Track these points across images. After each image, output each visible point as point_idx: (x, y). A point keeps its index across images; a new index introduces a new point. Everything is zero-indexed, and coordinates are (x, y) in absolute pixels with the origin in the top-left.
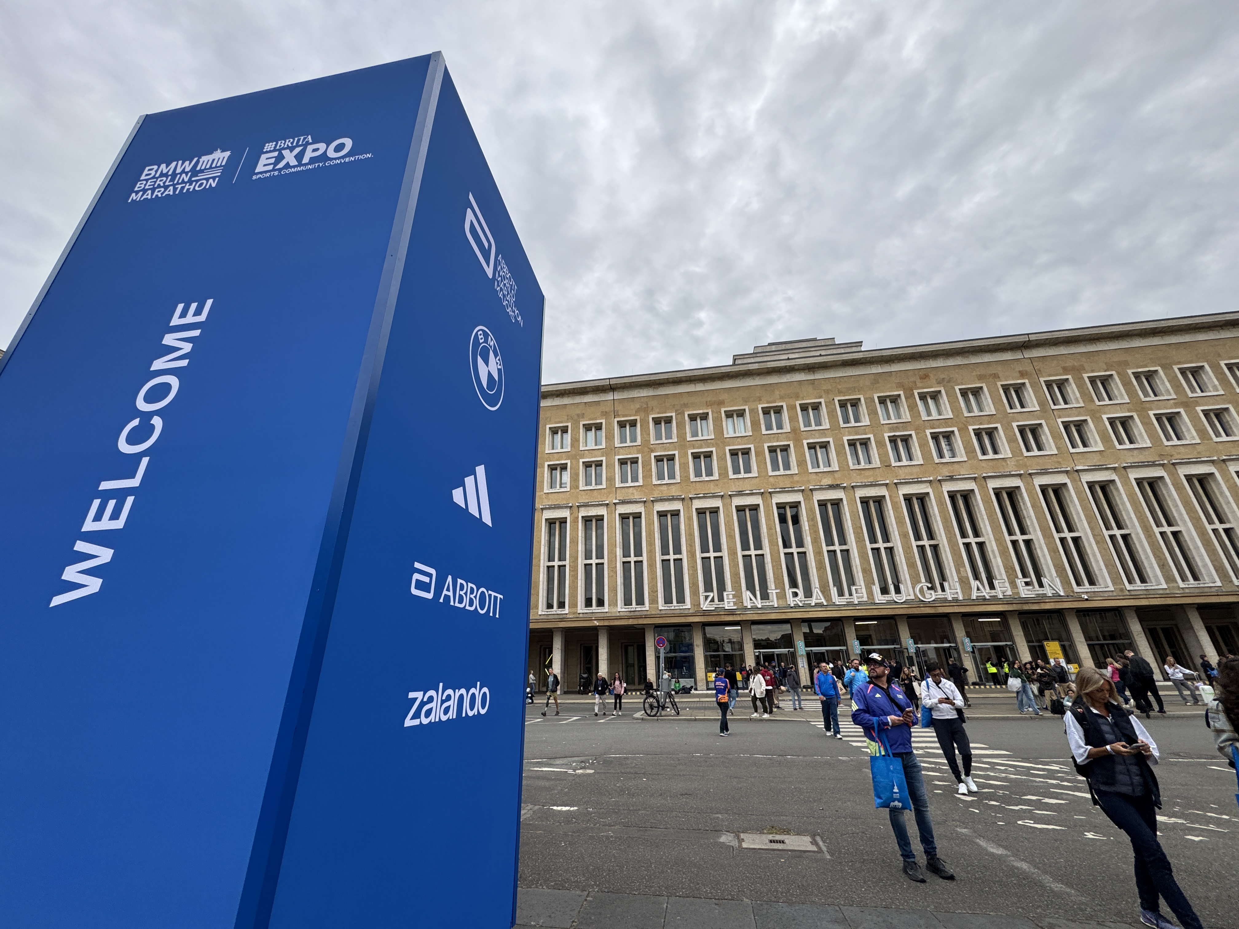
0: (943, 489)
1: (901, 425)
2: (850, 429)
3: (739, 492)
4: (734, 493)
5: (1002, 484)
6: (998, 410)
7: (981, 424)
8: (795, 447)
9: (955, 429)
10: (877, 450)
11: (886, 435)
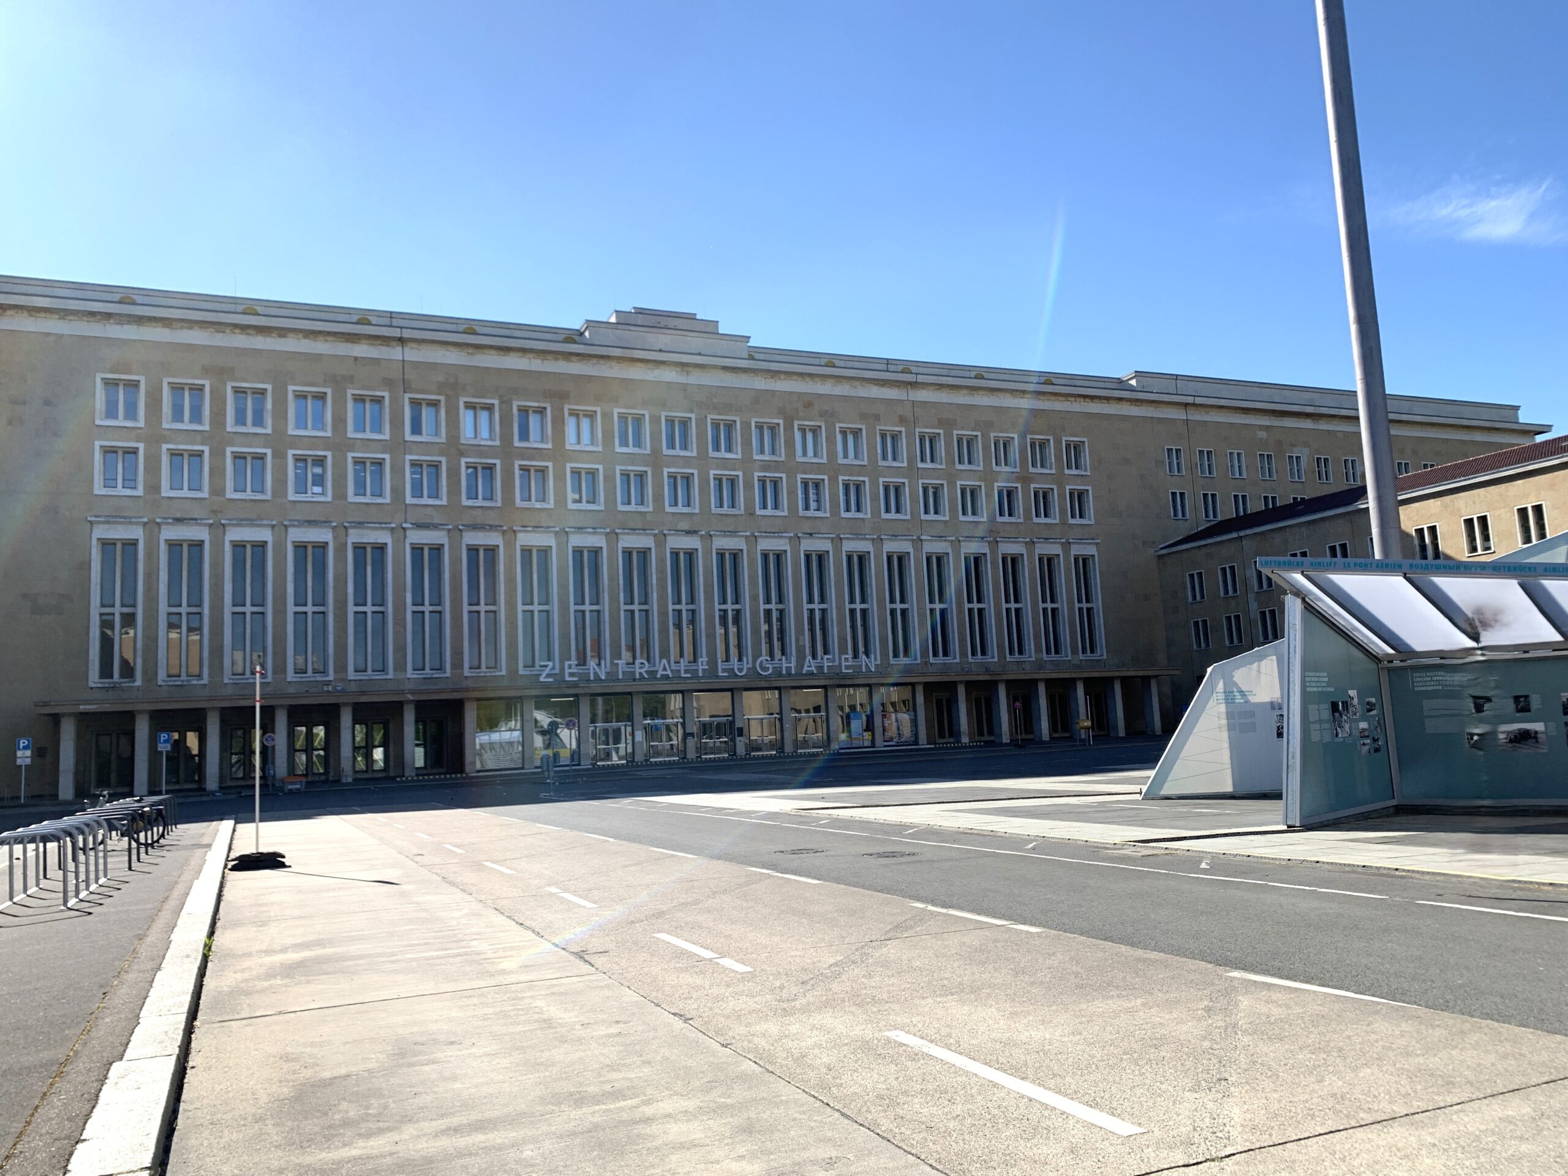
0: (801, 547)
1: (774, 463)
2: (719, 460)
3: (579, 528)
4: (573, 530)
5: (855, 548)
6: (872, 460)
7: (851, 475)
8: (653, 476)
9: (826, 477)
10: (744, 492)
11: (756, 474)
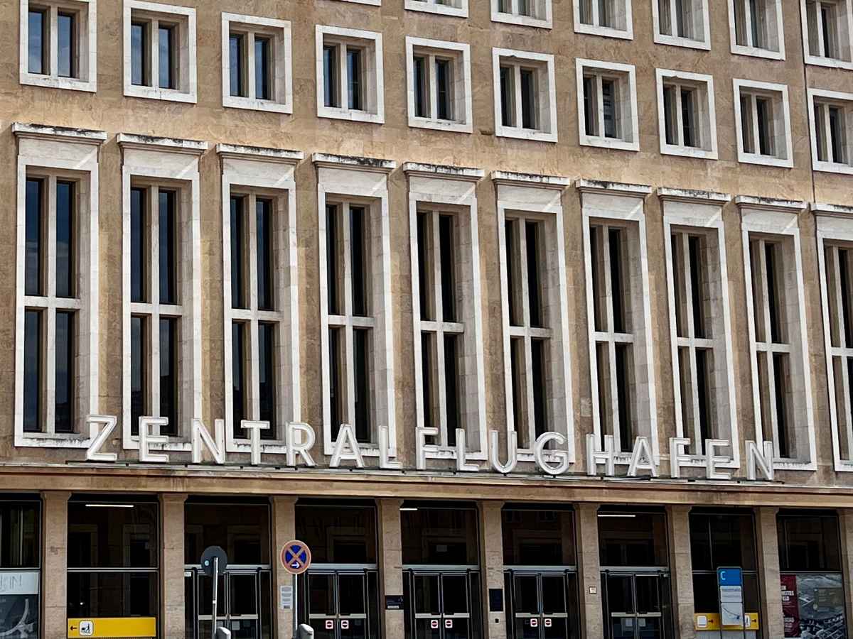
0: (584, 211)
1: (530, 32)
2: (423, 17)
3: (148, 138)
4: (135, 140)
5: (688, 219)
6: (717, 41)
7: (679, 68)
8: (294, 38)
9: (631, 69)
10: (473, 87)
11: (498, 52)
